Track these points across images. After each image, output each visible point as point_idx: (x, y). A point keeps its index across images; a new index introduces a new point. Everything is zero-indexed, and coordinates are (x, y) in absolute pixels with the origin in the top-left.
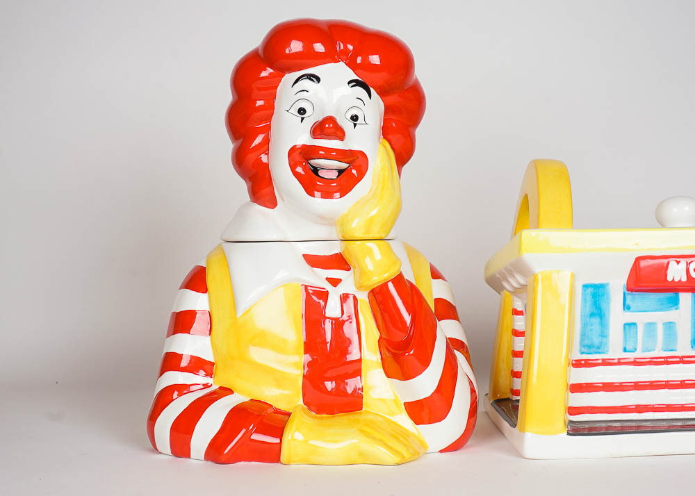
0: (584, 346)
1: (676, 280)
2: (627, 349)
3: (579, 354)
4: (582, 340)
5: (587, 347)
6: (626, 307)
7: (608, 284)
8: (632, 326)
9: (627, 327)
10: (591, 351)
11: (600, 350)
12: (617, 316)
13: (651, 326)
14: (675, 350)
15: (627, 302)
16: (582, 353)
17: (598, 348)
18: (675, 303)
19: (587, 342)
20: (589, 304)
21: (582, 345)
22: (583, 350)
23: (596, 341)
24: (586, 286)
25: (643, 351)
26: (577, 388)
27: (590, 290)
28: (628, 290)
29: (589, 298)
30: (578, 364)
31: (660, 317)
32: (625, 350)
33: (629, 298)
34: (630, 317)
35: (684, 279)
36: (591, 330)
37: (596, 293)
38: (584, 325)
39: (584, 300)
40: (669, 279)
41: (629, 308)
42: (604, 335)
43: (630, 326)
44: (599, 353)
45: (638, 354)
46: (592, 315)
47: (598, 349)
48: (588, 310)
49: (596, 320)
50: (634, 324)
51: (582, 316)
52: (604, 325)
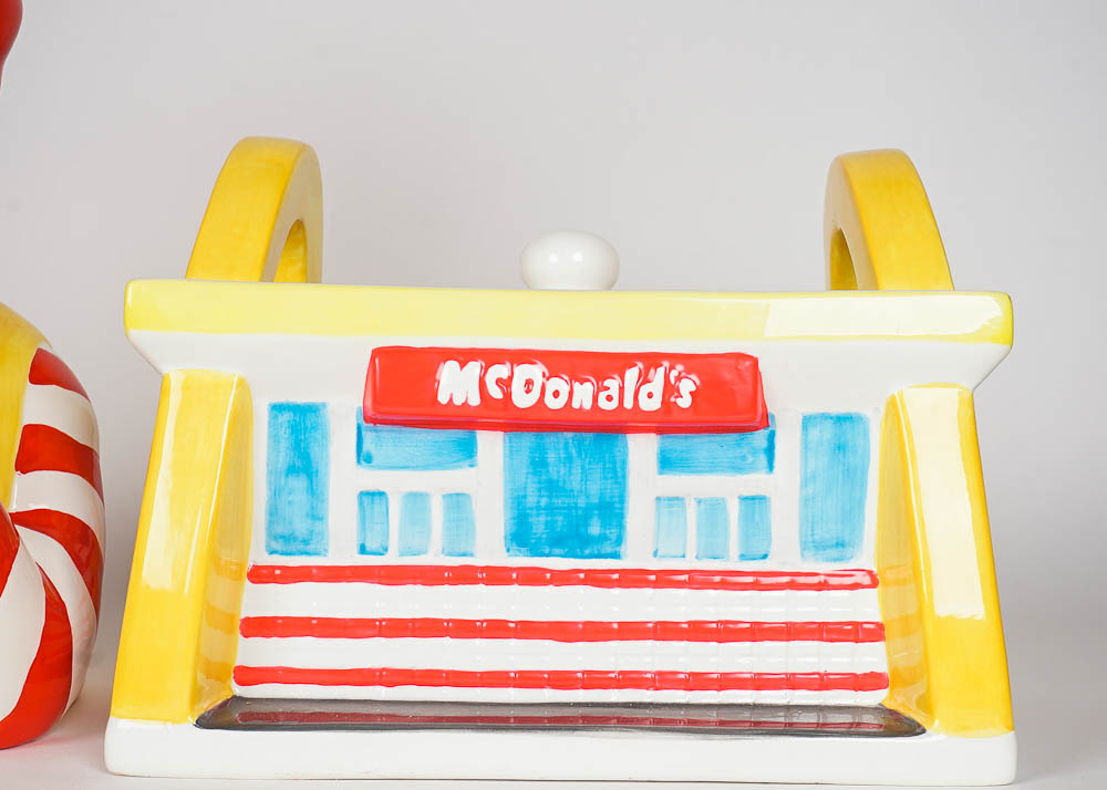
0: (276, 537)
1: (458, 401)
2: (368, 549)
3: (266, 555)
4: (270, 524)
5: (282, 539)
6: (363, 457)
7: (324, 405)
8: (377, 498)
9: (366, 500)
10: (293, 547)
11: (311, 548)
12: (343, 476)
13: (416, 500)
14: (472, 555)
15: (368, 446)
16: (271, 553)
17: (306, 542)
18: (468, 452)
19: (280, 529)
20: (284, 444)
21: (273, 536)
22: (275, 546)
23: (301, 526)
24: (277, 408)
25: (402, 555)
26: (258, 627)
27: (286, 417)
28: (367, 419)
29: (284, 433)
30: (260, 575)
31: (439, 482)
32: (363, 550)
33: (368, 437)
34: (372, 479)
35: (475, 401)
36: (289, 503)
37: (300, 422)
38: (276, 493)
39: (274, 438)
40: (443, 398)
41: (369, 459)
42: (316, 515)
43: (371, 497)
44: (307, 553)
45: (392, 559)
46: (291, 470)
47: (305, 544)
48: (283, 460)
49: (299, 483)
50: (382, 494)
51: (270, 473)
52: (315, 491)
